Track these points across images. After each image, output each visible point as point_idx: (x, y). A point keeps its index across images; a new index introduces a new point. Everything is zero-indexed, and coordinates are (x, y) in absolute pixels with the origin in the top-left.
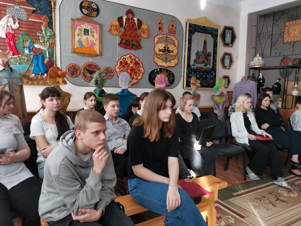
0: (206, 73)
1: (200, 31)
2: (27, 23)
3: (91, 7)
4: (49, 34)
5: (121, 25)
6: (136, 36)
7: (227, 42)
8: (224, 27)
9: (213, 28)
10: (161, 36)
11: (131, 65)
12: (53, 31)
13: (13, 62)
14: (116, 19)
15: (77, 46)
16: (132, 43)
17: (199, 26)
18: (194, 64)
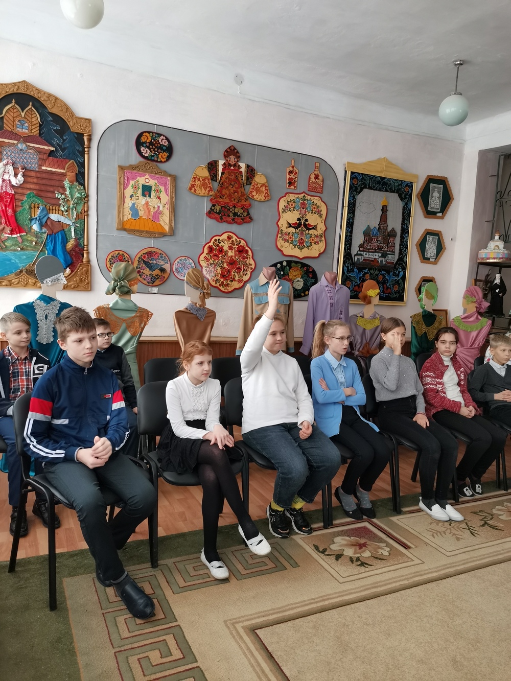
0: (384, 270)
1: (374, 187)
2: (39, 175)
3: (157, 144)
4: (77, 195)
5: (214, 177)
6: (243, 198)
7: (431, 208)
8: (426, 179)
9: (401, 181)
10: (292, 197)
11: (230, 253)
12: (85, 189)
13: (11, 246)
14: (204, 165)
15: (128, 216)
16: (233, 212)
17: (373, 178)
18: (360, 252)
